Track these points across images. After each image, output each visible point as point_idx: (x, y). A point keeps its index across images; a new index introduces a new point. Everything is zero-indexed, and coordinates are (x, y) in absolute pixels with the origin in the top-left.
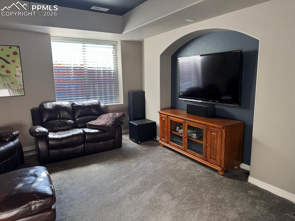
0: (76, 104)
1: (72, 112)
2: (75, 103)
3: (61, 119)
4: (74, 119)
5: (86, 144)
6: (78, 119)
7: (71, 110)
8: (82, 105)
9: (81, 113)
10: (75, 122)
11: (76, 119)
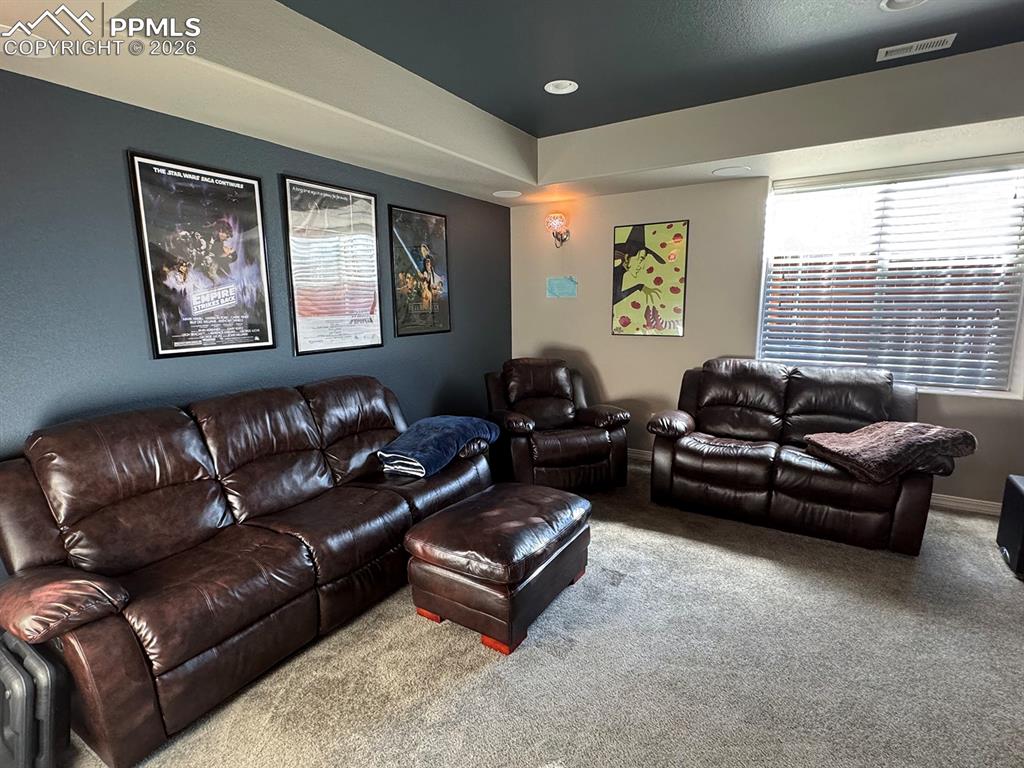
0: (801, 374)
1: (782, 395)
2: (802, 370)
3: (748, 407)
4: (783, 416)
5: (776, 494)
6: (794, 418)
7: (783, 388)
8: (819, 377)
9: (809, 402)
10: (784, 423)
11: (790, 415)
